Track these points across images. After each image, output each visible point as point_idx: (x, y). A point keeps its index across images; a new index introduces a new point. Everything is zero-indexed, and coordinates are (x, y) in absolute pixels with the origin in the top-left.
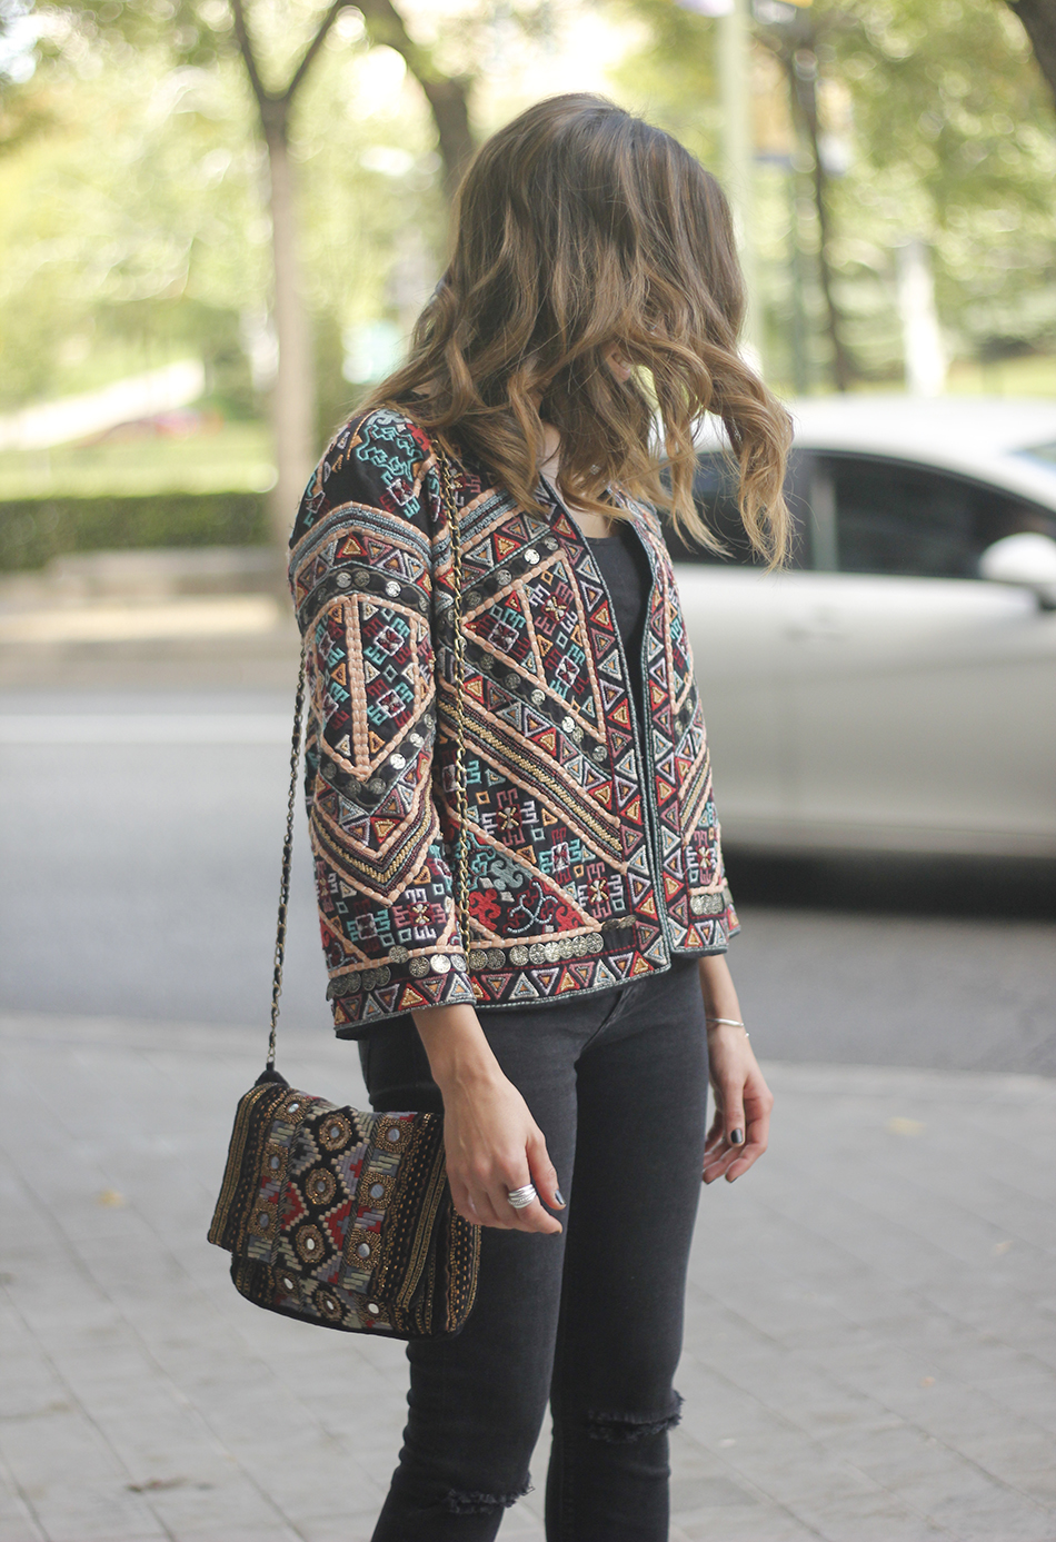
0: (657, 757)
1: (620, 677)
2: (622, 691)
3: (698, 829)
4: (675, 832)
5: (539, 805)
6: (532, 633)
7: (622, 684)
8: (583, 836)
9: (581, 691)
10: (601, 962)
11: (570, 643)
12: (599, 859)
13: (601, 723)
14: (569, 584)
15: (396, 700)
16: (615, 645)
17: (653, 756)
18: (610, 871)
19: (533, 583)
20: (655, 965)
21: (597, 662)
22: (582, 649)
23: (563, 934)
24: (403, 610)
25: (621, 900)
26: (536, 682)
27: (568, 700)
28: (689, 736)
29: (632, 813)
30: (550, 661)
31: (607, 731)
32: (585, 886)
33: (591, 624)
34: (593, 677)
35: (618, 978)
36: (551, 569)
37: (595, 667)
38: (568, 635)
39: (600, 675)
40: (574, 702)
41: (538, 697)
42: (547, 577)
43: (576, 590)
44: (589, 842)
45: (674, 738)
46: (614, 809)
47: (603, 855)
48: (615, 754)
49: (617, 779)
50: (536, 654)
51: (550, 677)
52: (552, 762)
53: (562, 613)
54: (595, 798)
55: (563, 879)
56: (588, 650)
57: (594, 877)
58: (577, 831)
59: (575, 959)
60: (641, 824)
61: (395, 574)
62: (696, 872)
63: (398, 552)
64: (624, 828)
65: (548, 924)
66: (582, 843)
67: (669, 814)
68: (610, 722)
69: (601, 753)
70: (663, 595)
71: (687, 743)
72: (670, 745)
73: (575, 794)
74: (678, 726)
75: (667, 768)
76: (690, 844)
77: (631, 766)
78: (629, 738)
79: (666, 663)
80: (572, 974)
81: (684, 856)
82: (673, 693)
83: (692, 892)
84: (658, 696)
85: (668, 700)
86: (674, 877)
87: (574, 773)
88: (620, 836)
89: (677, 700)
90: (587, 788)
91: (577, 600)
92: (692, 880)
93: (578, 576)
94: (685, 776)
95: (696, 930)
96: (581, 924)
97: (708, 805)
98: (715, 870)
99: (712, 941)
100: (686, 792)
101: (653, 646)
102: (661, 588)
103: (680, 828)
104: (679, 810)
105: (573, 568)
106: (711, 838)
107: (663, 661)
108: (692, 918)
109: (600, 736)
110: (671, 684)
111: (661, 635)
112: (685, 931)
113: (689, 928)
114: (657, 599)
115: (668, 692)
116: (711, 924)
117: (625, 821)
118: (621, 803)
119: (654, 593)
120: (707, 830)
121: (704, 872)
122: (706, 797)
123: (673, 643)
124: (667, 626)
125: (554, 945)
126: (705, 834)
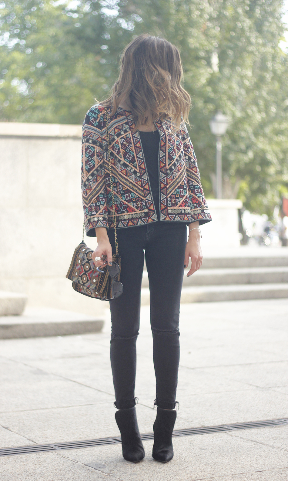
0: (161, 178)
1: (142, 158)
2: (143, 161)
3: (172, 194)
4: (165, 195)
5: (122, 186)
6: (121, 149)
7: (143, 159)
8: (134, 192)
9: (133, 161)
10: (140, 220)
11: (130, 151)
12: (139, 197)
13: (138, 168)
14: (130, 138)
15: (91, 164)
16: (141, 151)
17: (160, 178)
18: (142, 200)
19: (121, 138)
20: (154, 220)
21: (137, 155)
22: (133, 152)
23: (128, 213)
24: (93, 145)
25: (145, 206)
26: (122, 160)
27: (129, 163)
28: (172, 174)
29: (147, 187)
30: (125, 155)
31: (139, 169)
32: (136, 203)
33: (135, 146)
34: (136, 158)
35: (144, 223)
36: (126, 135)
37: (136, 156)
38: (129, 149)
39: (137, 157)
40: (131, 163)
41: (122, 163)
42: (125, 137)
43: (132, 139)
44: (136, 194)
45: (167, 174)
46: (142, 186)
47: (140, 196)
48: (142, 175)
49: (142, 180)
50: (121, 153)
51: (125, 158)
52: (125, 177)
53: (127, 145)
54: (137, 184)
55: (129, 201)
56: (134, 152)
57: (138, 201)
58: (133, 191)
59: (132, 218)
60: (149, 189)
61: (91, 138)
62: (170, 204)
63: (92, 133)
64: (144, 190)
65: (125, 211)
66: (134, 194)
67: (164, 191)
68: (140, 168)
69: (138, 174)
70: (165, 143)
71: (171, 176)
72: (165, 175)
73: (131, 183)
74: (169, 172)
75: (164, 181)
76: (169, 198)
77: (145, 177)
78: (145, 171)
79: (166, 158)
80: (132, 222)
81: (167, 200)
82: (167, 164)
83: (169, 208)
84: (162, 165)
85: (165, 166)
86: (164, 205)
87: (131, 179)
88: (144, 192)
89: (168, 166)
90: (135, 182)
91: (132, 141)
92: (169, 206)
93: (133, 137)
94: (170, 183)
95: (169, 217)
96: (135, 211)
97: (177, 189)
98: (178, 204)
99: (174, 219)
100: (170, 186)
101: (162, 154)
102: (165, 141)
103: (167, 194)
104: (167, 190)
105: (132, 135)
106: (177, 197)
107: (165, 157)
108: (168, 214)
109: (138, 170)
110: (167, 162)
111: (165, 151)
112: (166, 217)
113: (167, 216)
114: (163, 144)
115: (165, 164)
116: (174, 215)
117: (145, 189)
118: (144, 185)
119: (161, 142)
120: (176, 195)
121: (173, 204)
122: (176, 188)
123: (169, 153)
124: (167, 149)
125: (127, 216)
126: (175, 196)
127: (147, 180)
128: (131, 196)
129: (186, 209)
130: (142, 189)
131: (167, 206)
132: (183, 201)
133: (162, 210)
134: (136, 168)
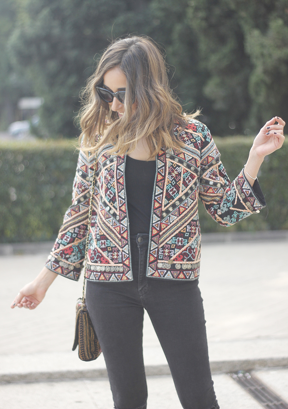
0: (154, 222)
1: (124, 197)
2: (124, 201)
3: (166, 244)
4: (156, 244)
5: (99, 229)
6: (104, 183)
7: (124, 199)
9: (113, 200)
10: (113, 275)
11: (111, 187)
12: (116, 247)
13: (118, 209)
14: (114, 171)
16: (124, 189)
17: (152, 222)
18: (118, 251)
19: (106, 170)
20: (128, 279)
21: (118, 193)
22: (115, 189)
23: (102, 265)
25: (120, 259)
26: (103, 196)
27: (109, 202)
28: (168, 217)
29: (125, 235)
30: (106, 191)
32: (112, 253)
33: (118, 182)
34: (117, 197)
35: (118, 280)
36: (111, 166)
38: (111, 185)
39: (119, 196)
40: (111, 203)
41: (102, 201)
42: (109, 168)
44: (113, 242)
45: (162, 218)
46: (120, 234)
48: (121, 219)
49: (121, 225)
50: (103, 189)
51: (106, 195)
52: (103, 218)
53: (110, 178)
54: (115, 230)
55: (104, 250)
56: (116, 189)
57: (115, 251)
58: (109, 238)
59: (105, 272)
60: (127, 238)
62: (162, 256)
64: (122, 239)
65: (99, 261)
66: (110, 241)
67: (155, 239)
68: (120, 210)
69: (118, 218)
70: (164, 177)
71: (168, 219)
72: (159, 219)
73: (109, 228)
74: (164, 214)
75: (157, 225)
76: (161, 248)
77: (125, 222)
78: (125, 215)
79: (163, 196)
80: (104, 276)
81: (158, 251)
82: (163, 205)
83: (159, 261)
84: (157, 205)
85: (161, 207)
86: (153, 256)
87: (109, 222)
88: (121, 241)
89: (165, 207)
90: (113, 227)
91: (115, 175)
92: (160, 258)
93: (117, 169)
94: (164, 229)
95: (158, 272)
96: (109, 263)
97: (173, 238)
98: (172, 257)
99: (164, 276)
100: (164, 233)
101: (158, 191)
102: (163, 174)
103: (159, 243)
104: (159, 238)
105: (117, 166)
106: (172, 247)
107: (161, 195)
108: (157, 269)
109: (118, 213)
110: (163, 202)
111: (162, 188)
112: (154, 272)
113: (156, 271)
114: (160, 177)
115: (161, 204)
116: (165, 271)
117: (123, 237)
118: (122, 232)
119: (157, 176)
120: (171, 245)
121: (166, 256)
122: (173, 235)
123: (167, 191)
124: (165, 185)
125: (100, 267)
126: (169, 246)
127: (127, 227)
128: (107, 243)
129: (184, 264)
130: (120, 237)
131: (157, 259)
132: (181, 254)
133: (150, 262)
134: (116, 209)
